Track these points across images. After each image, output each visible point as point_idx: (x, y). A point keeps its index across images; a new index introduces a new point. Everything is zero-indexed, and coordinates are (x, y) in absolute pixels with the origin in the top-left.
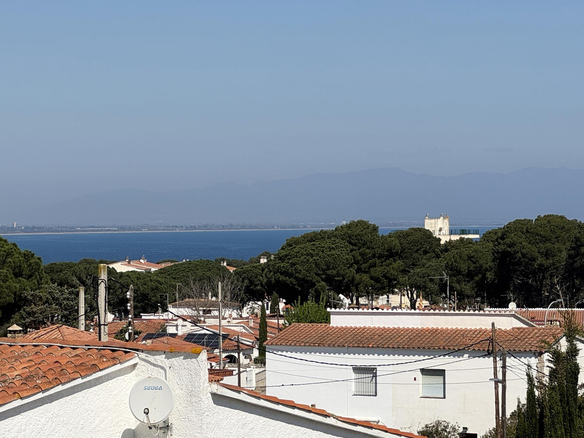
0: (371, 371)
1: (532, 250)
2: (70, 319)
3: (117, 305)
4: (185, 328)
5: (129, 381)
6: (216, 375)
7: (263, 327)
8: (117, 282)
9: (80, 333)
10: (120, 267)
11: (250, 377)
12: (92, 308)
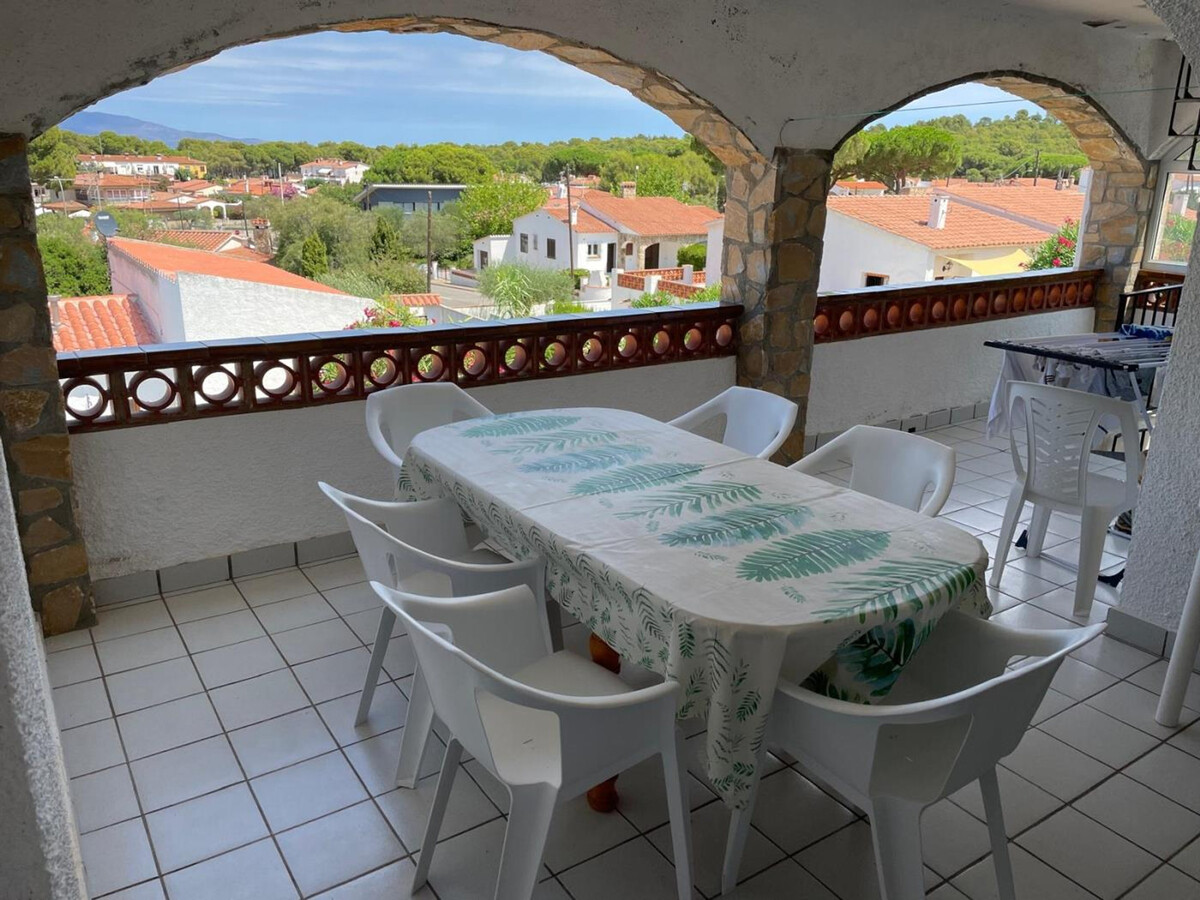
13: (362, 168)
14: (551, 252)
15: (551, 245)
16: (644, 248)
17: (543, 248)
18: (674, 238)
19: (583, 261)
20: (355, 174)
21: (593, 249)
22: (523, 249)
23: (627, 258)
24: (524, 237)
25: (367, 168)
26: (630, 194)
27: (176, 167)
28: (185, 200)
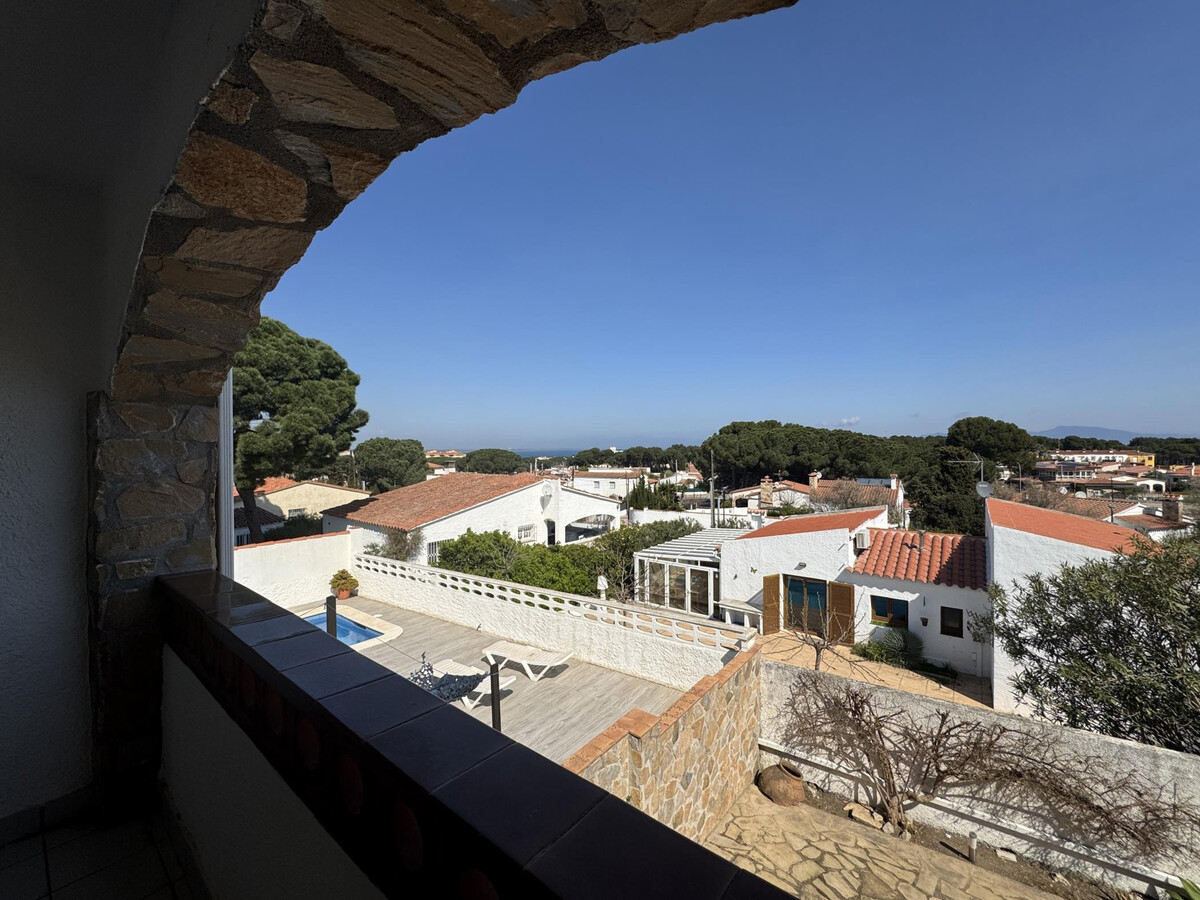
0: (598, 482)
1: (635, 454)
2: (528, 471)
3: (539, 467)
4: (555, 472)
5: (542, 485)
6: (562, 483)
7: (573, 472)
8: (539, 462)
9: (531, 474)
10: (540, 458)
11: (570, 484)
12: (534, 468)
27: (1125, 457)
28: (1125, 479)
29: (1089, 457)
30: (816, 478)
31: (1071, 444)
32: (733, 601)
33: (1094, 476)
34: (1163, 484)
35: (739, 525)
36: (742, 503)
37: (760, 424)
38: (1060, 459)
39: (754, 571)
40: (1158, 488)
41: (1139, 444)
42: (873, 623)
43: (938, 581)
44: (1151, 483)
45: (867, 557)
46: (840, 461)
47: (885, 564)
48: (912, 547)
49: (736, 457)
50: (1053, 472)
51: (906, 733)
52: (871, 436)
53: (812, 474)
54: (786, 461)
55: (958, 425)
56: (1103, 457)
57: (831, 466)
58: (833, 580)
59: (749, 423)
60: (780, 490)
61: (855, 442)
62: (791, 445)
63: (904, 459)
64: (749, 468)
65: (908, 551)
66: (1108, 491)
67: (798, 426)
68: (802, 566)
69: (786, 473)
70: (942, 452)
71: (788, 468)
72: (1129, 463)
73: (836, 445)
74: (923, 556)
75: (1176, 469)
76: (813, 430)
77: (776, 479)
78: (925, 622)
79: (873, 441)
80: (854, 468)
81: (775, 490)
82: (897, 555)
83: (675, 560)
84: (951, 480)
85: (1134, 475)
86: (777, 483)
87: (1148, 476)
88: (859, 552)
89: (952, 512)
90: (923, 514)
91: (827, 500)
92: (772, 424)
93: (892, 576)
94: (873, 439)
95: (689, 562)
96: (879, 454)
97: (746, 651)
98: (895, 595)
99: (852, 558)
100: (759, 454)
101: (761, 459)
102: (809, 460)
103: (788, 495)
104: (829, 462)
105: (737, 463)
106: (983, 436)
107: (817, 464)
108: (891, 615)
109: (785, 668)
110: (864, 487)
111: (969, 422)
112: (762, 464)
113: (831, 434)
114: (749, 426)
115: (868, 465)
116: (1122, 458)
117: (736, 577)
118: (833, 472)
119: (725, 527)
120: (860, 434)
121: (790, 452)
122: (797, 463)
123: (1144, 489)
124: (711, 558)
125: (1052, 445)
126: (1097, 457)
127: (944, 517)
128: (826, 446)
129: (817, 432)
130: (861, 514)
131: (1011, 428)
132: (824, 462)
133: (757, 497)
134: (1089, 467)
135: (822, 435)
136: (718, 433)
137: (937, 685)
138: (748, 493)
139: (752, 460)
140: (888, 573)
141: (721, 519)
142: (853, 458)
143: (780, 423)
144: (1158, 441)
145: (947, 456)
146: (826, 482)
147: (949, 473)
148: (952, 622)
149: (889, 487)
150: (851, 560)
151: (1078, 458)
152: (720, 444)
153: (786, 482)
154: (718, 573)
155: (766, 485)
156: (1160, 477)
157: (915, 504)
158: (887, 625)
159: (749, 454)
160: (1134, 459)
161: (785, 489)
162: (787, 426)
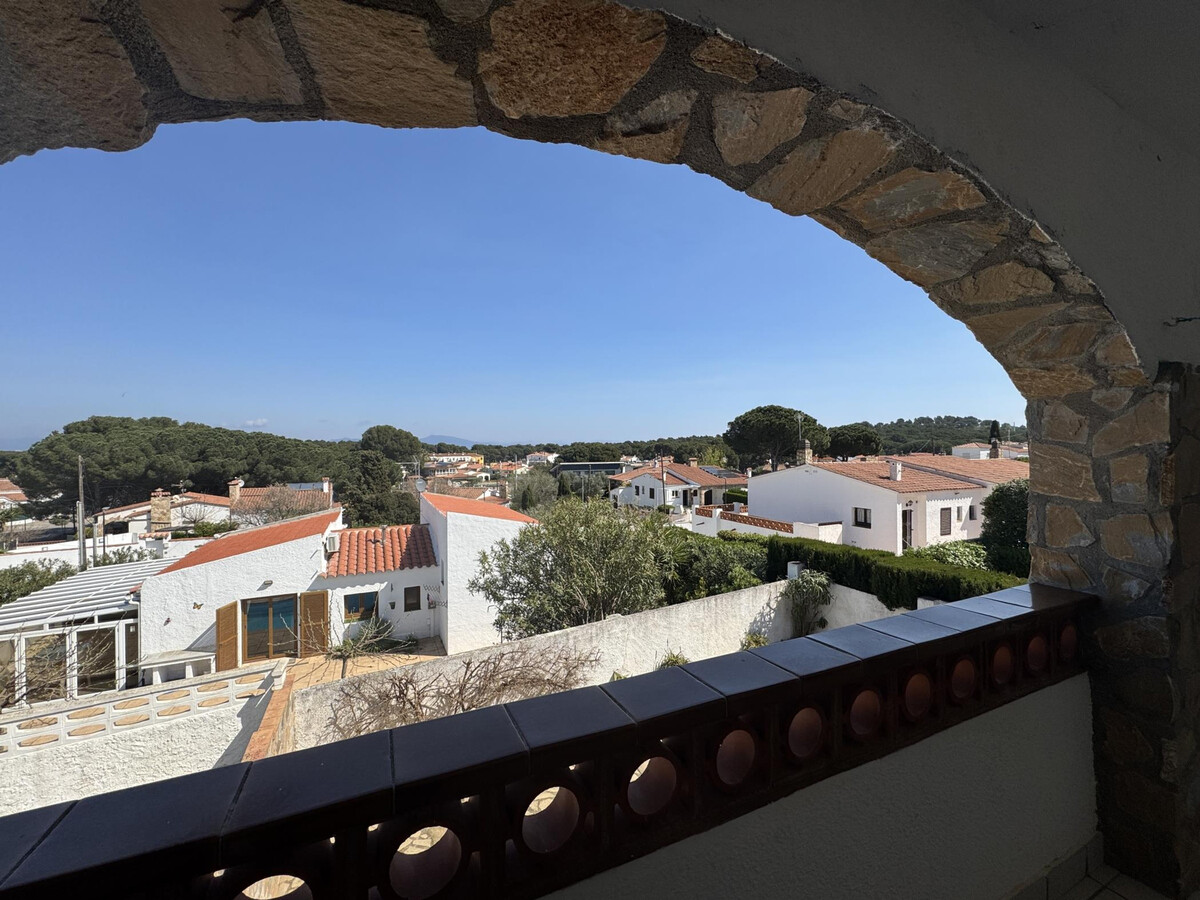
13: (556, 455)
14: (652, 495)
15: (652, 492)
16: (704, 492)
17: (648, 492)
18: (721, 487)
19: (670, 500)
20: (552, 458)
21: (675, 493)
22: (638, 494)
23: (694, 498)
24: (637, 488)
25: (557, 455)
26: (694, 464)
27: (470, 458)
28: (471, 473)
29: (452, 458)
30: (237, 488)
31: (441, 449)
32: (163, 655)
33: (457, 472)
34: (489, 475)
35: (135, 557)
36: (120, 528)
37: (143, 422)
38: (435, 460)
39: (197, 606)
40: (487, 478)
41: (476, 449)
42: (346, 622)
43: (402, 567)
44: (484, 475)
45: (337, 559)
46: (262, 466)
47: (355, 562)
48: (375, 542)
49: (103, 466)
50: (433, 471)
51: (439, 694)
52: (295, 440)
53: (233, 482)
54: (191, 468)
55: (370, 431)
56: (459, 458)
57: (250, 472)
58: (304, 591)
59: (124, 420)
60: (181, 505)
61: (278, 445)
62: (197, 448)
63: (328, 462)
64: (126, 478)
65: (373, 546)
66: (464, 482)
67: (202, 426)
68: (267, 584)
69: (190, 483)
70: (362, 456)
71: (191, 477)
72: (471, 463)
73: (255, 449)
74: (387, 548)
75: (493, 464)
76: (225, 431)
77: (177, 491)
78: (393, 606)
79: (297, 445)
80: (278, 473)
81: (174, 506)
82: (365, 552)
83: (41, 627)
84: (371, 480)
85: (475, 470)
86: (176, 496)
87: (481, 471)
88: (329, 556)
89: (381, 508)
90: (355, 514)
91: (257, 510)
92: (165, 422)
93: (364, 571)
94: (297, 443)
95: (69, 623)
96: (304, 459)
97: (281, 687)
98: (367, 589)
99: (324, 562)
100: (144, 461)
101: (150, 467)
102: (223, 466)
103: (195, 510)
104: (247, 468)
105: (106, 473)
106: (389, 442)
107: (233, 470)
108: (362, 610)
109: (326, 686)
110: (296, 493)
111: (379, 429)
112: (151, 473)
113: (248, 437)
114: (125, 423)
115: (294, 470)
116: (468, 458)
117: (168, 621)
118: (257, 480)
119: (110, 563)
120: (283, 438)
121: (195, 457)
122: (204, 471)
123: (480, 480)
124: (119, 606)
125: (431, 449)
126: (456, 458)
127: (375, 513)
128: (244, 451)
129: (232, 434)
130: (320, 519)
131: (408, 435)
132: (241, 468)
133: (145, 517)
134: (454, 465)
135: (238, 437)
136: (61, 431)
137: (406, 657)
138: (129, 513)
139: (136, 468)
140: (360, 570)
141: (100, 552)
142: (278, 463)
143: (175, 423)
144: (485, 447)
145: (366, 459)
146: (250, 491)
147: (369, 474)
148: (412, 598)
149: (322, 490)
150: (323, 566)
151: (445, 459)
152: (72, 447)
153: (189, 494)
154: (136, 625)
155: (159, 501)
156: (486, 471)
157: (347, 505)
158: (359, 620)
159: (128, 461)
160: (474, 460)
161: (190, 503)
162: (187, 426)
